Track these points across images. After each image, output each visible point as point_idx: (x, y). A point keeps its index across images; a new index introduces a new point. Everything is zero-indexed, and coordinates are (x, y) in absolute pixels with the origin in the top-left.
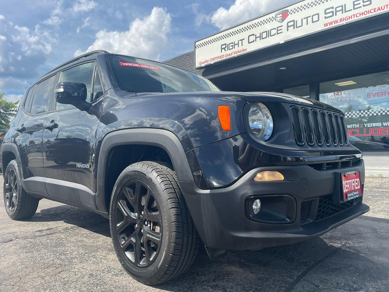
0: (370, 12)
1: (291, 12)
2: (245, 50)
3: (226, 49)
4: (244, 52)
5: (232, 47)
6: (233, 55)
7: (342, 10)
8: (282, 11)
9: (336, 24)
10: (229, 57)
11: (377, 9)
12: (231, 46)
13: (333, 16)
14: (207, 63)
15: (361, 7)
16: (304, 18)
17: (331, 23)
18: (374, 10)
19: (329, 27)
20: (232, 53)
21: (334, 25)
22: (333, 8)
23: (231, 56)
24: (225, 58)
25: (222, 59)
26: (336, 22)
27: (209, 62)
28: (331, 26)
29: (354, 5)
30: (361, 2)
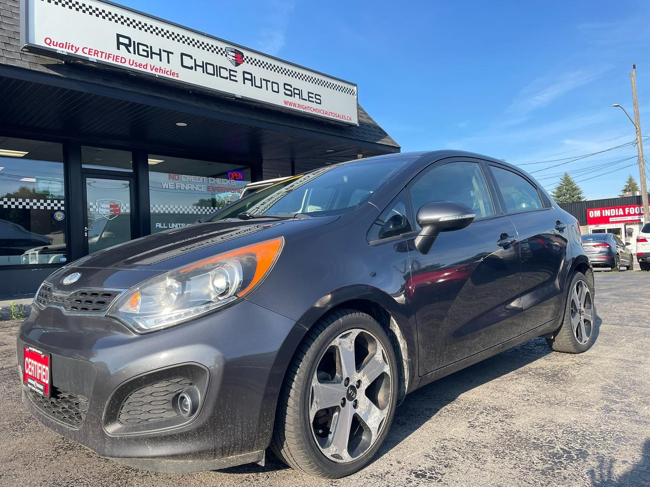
0: (320, 111)
1: (247, 60)
2: (176, 75)
3: (131, 49)
4: (171, 77)
5: (145, 54)
6: (148, 70)
7: (300, 95)
8: (235, 50)
9: (294, 108)
10: (138, 68)
11: (325, 112)
12: (144, 50)
13: (291, 96)
14: (73, 52)
15: (313, 102)
16: (264, 80)
17: (290, 104)
19: (288, 106)
20: (147, 65)
21: (292, 107)
22: (291, 86)
23: (142, 69)
24: (127, 65)
25: (119, 64)
26: (295, 105)
27: (80, 53)
28: (290, 107)
29: (309, 97)
30: (313, 96)
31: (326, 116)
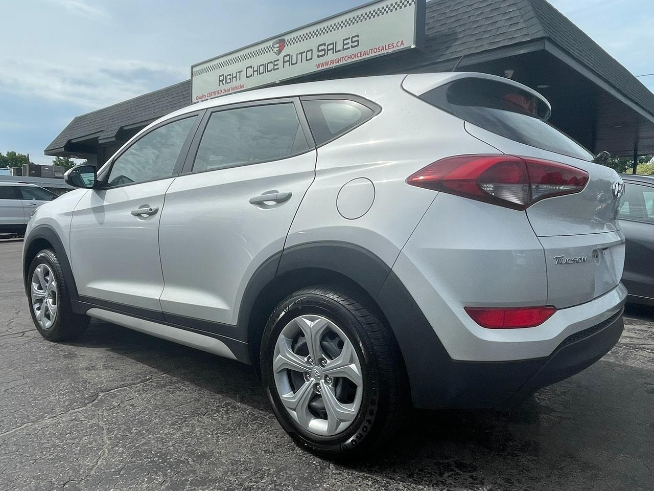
0: (356, 56)
1: (288, 43)
2: (243, 87)
3: (224, 82)
4: (240, 89)
5: (230, 81)
6: (231, 92)
7: (333, 49)
8: (279, 40)
9: (327, 67)
10: (226, 93)
11: (363, 53)
12: (229, 79)
13: (324, 55)
15: (349, 48)
16: (299, 54)
17: (323, 65)
18: (361, 54)
19: (321, 68)
20: (230, 89)
21: (325, 67)
22: (324, 44)
23: (228, 93)
24: (222, 94)
25: (220, 95)
26: (327, 64)
29: (344, 45)
30: (350, 41)
31: (365, 57)
